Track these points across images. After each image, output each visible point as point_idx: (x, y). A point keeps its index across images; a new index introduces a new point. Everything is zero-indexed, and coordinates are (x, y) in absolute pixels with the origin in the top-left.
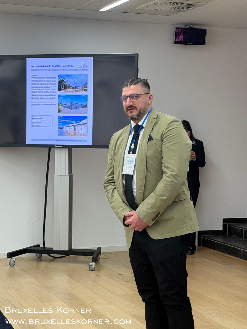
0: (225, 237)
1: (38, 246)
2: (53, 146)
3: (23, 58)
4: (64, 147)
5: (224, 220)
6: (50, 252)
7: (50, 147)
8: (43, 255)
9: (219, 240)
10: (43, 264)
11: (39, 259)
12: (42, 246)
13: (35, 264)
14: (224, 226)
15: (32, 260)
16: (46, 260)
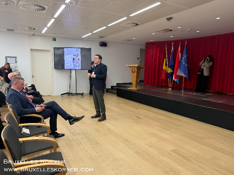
0: (111, 90)
1: (69, 92)
2: (71, 69)
3: (63, 48)
4: (74, 69)
6: (71, 94)
7: (71, 70)
10: (70, 97)
11: (69, 96)
13: (68, 96)
14: (111, 87)
15: (67, 96)
16: (70, 96)
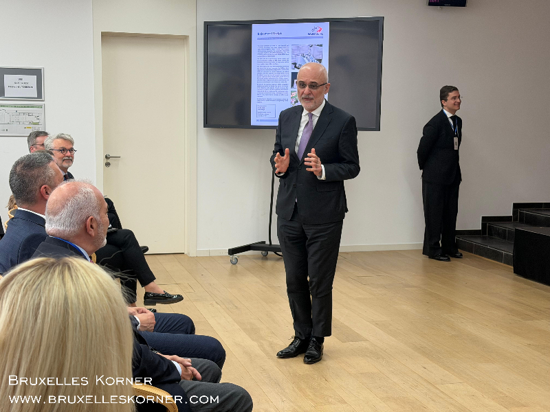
0: (484, 238)
1: (264, 242)
3: (247, 25)
5: (484, 218)
6: (277, 249)
8: (270, 253)
9: (478, 241)
10: (269, 263)
11: (265, 258)
12: (268, 243)
13: (259, 262)
14: (483, 225)
15: (257, 258)
16: (271, 259)
